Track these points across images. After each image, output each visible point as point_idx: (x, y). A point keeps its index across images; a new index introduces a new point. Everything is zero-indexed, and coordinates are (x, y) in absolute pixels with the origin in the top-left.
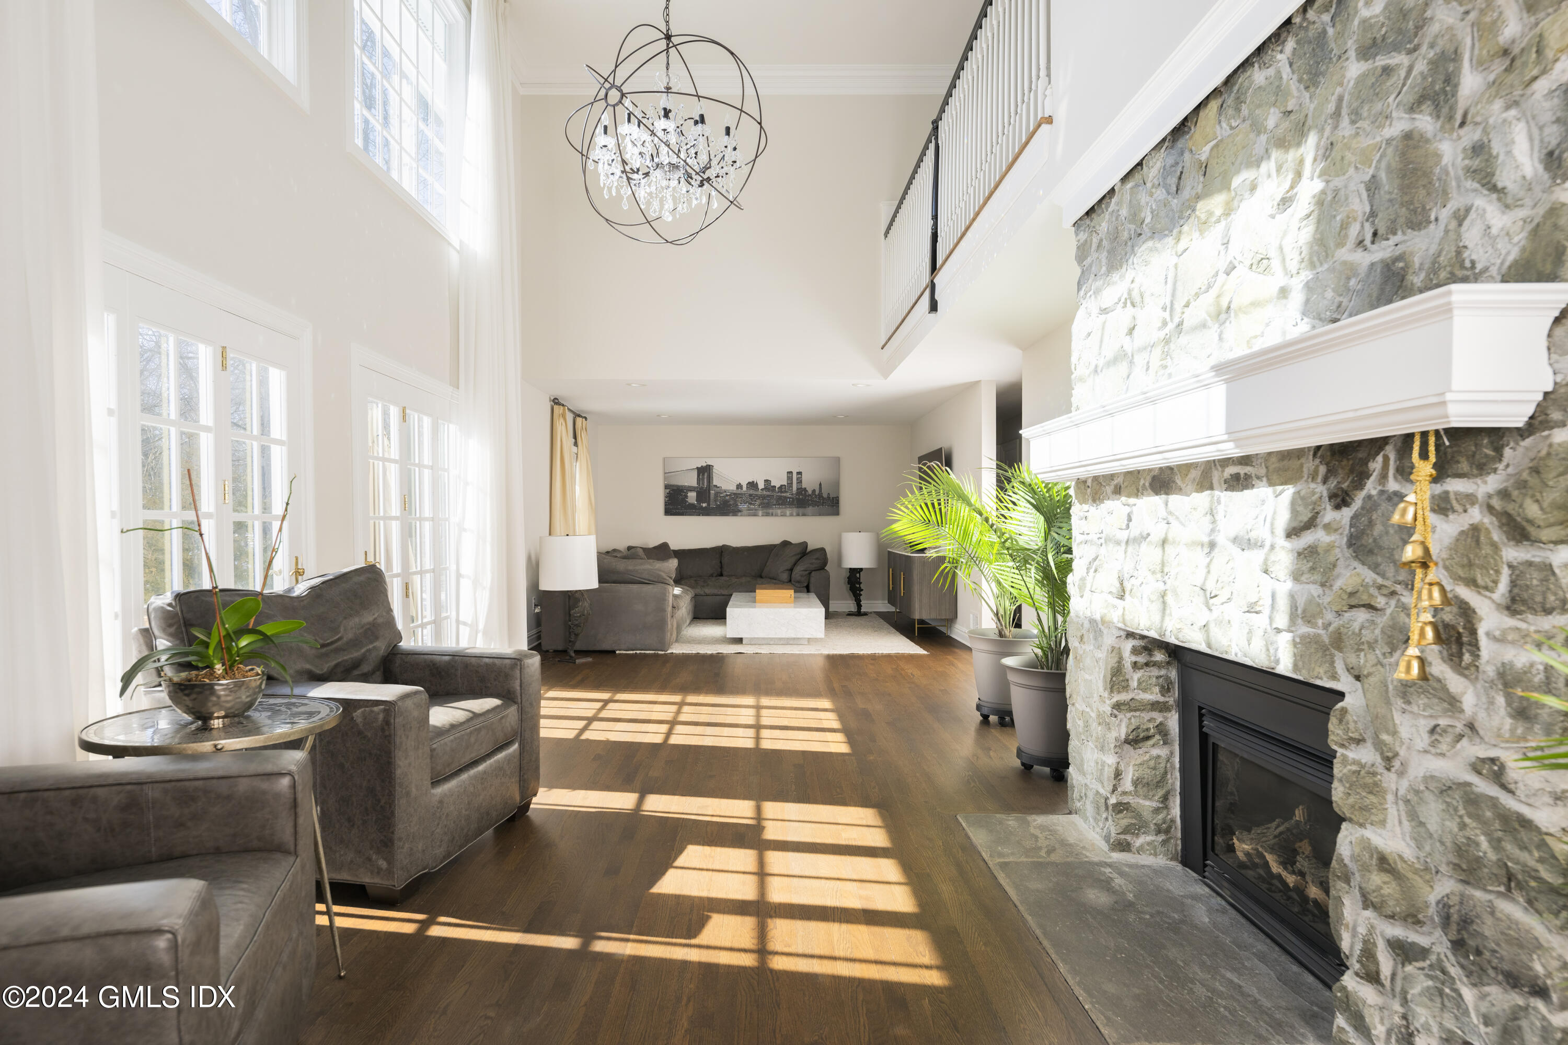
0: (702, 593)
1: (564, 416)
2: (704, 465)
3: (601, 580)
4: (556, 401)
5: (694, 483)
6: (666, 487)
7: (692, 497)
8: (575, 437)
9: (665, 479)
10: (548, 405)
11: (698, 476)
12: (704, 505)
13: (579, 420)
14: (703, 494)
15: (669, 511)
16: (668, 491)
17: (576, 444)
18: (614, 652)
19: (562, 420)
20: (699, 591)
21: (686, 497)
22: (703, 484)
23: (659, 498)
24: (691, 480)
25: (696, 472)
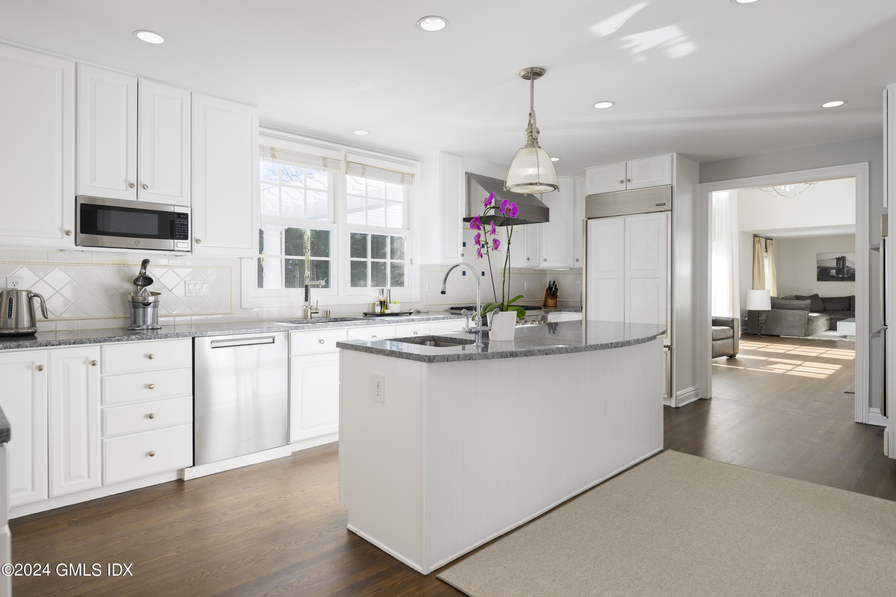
0: (835, 318)
1: (759, 241)
2: (841, 256)
3: (773, 307)
4: (755, 236)
5: (835, 265)
6: (818, 268)
7: (833, 272)
8: (766, 248)
9: (817, 264)
10: (752, 238)
11: (837, 262)
12: (840, 276)
13: (768, 241)
14: (839, 271)
15: (819, 279)
16: (819, 269)
17: (767, 251)
18: (779, 336)
19: (758, 243)
20: (832, 317)
21: (830, 272)
22: (840, 265)
23: (814, 273)
24: (834, 264)
25: (835, 260)
